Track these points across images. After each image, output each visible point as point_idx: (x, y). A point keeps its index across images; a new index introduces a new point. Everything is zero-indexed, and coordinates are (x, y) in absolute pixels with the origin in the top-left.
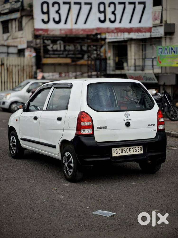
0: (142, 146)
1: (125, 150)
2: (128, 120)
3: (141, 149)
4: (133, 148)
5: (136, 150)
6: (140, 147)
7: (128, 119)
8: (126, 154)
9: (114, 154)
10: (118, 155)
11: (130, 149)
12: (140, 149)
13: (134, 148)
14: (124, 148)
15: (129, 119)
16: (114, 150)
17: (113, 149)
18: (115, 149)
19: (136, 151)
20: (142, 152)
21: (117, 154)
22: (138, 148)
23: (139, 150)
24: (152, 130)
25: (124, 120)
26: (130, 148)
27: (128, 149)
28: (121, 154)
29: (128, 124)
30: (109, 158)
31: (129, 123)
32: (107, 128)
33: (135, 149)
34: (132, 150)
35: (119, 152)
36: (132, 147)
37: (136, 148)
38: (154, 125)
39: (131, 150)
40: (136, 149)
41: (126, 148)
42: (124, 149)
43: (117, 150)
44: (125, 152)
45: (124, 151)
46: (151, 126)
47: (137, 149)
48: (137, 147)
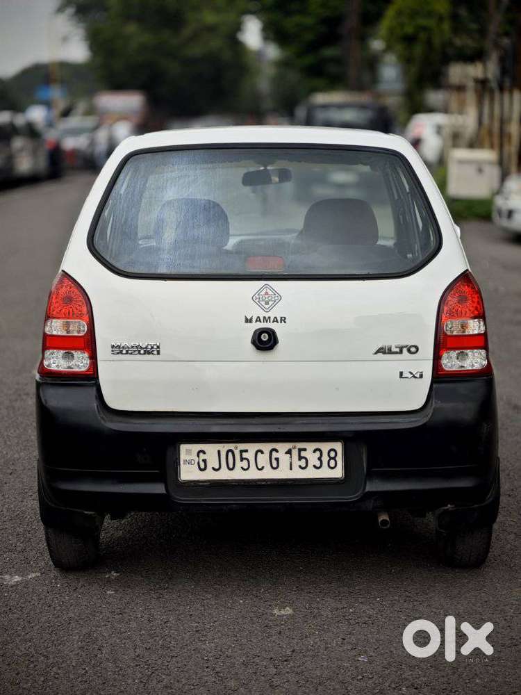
0: (338, 446)
1: (245, 455)
2: (266, 320)
3: (334, 458)
4: (289, 452)
5: (303, 460)
6: (325, 447)
7: (267, 315)
8: (253, 474)
9: (188, 473)
10: (209, 475)
11: (274, 453)
12: (325, 458)
13: (295, 453)
14: (242, 446)
15: (272, 315)
16: (189, 452)
17: (184, 448)
18: (196, 448)
19: (303, 463)
20: (338, 473)
21: (201, 470)
22: (318, 454)
23: (320, 459)
24: (401, 374)
25: (248, 321)
26: (277, 451)
27: (262, 452)
28: (224, 475)
29: (265, 341)
30: (159, 489)
31: (271, 333)
32: (158, 353)
33: (300, 458)
34: (284, 459)
35: (213, 462)
36: (283, 447)
37: (305, 450)
38: (413, 350)
39: (277, 459)
40: (303, 454)
41: (252, 448)
42: (242, 452)
43: (204, 452)
44: (245, 464)
45: (242, 459)
46: (396, 353)
47: (313, 458)
48: (311, 446)
